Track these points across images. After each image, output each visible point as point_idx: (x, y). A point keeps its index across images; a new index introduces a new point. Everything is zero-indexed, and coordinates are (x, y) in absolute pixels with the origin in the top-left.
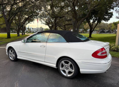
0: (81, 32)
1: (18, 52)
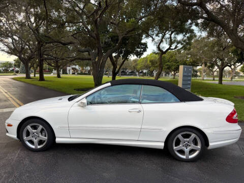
0: (87, 72)
1: (60, 128)
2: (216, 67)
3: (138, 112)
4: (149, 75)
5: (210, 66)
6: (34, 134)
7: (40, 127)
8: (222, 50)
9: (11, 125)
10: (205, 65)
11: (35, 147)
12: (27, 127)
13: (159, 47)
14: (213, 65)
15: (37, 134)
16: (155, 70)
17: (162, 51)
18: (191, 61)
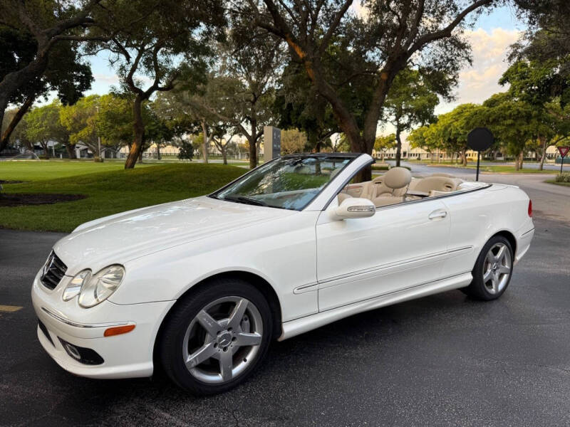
1: (295, 291)
2: (225, 136)
3: (443, 217)
4: (61, 156)
5: (214, 135)
6: (220, 336)
7: (242, 304)
8: (252, 99)
9: (131, 328)
10: (207, 132)
11: (224, 377)
12: (198, 316)
13: (132, 80)
14: (220, 133)
15: (230, 332)
16: (80, 142)
17: (140, 91)
18: (176, 122)
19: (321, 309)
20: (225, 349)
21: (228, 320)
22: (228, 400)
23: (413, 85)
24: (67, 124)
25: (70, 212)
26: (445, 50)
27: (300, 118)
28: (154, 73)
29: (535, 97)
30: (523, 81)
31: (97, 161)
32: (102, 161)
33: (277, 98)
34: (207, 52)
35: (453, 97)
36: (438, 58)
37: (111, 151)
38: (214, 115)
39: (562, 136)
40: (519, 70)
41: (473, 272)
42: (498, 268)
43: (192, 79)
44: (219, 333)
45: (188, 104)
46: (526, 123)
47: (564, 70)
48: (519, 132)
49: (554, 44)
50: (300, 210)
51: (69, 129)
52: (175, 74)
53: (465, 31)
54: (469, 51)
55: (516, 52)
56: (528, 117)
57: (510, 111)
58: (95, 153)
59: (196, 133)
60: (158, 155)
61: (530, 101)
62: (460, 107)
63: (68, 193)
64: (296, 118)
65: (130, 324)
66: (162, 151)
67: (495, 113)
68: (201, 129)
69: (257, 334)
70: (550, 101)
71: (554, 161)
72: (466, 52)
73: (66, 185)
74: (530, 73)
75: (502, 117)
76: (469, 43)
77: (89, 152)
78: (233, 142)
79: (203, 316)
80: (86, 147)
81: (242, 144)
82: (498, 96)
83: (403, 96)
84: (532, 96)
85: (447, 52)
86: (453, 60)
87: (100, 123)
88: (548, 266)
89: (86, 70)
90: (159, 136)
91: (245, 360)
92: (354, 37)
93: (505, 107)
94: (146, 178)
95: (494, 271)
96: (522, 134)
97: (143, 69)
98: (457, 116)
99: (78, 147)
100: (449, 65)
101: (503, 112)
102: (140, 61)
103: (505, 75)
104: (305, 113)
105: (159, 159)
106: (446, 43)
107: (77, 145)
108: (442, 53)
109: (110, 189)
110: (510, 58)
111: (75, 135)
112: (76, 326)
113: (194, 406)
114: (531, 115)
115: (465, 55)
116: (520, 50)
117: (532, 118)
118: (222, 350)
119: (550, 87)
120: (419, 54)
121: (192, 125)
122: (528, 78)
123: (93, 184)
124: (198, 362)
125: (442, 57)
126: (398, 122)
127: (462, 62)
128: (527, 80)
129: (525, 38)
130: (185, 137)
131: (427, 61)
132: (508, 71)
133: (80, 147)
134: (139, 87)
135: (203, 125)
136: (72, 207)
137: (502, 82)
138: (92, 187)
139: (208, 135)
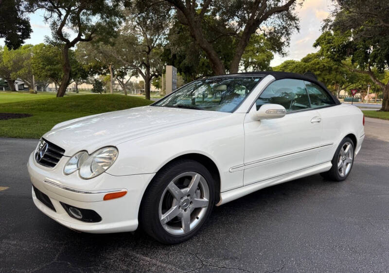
1: (231, 170)
2: (125, 77)
3: (319, 122)
4: (4, 89)
5: (118, 76)
6: (182, 201)
7: (197, 178)
8: (147, 50)
9: (123, 194)
10: (113, 73)
11: (185, 230)
12: (169, 185)
13: (61, 33)
14: (122, 75)
15: (189, 198)
16: (18, 79)
17: (67, 41)
18: (91, 66)
19: (245, 184)
20: (185, 210)
21: (188, 189)
22: (189, 246)
23: (256, 46)
24: (9, 65)
25: (23, 125)
26: (282, 21)
27: (181, 65)
28: (78, 29)
29: (336, 56)
30: (329, 45)
31: (33, 93)
32: (36, 93)
33: (165, 50)
34: (117, 14)
35: (286, 54)
36: (277, 26)
37: (41, 87)
38: (120, 61)
39: (350, 84)
40: (327, 37)
41: (332, 162)
42: (346, 159)
43: (105, 33)
44: (182, 198)
45: (101, 52)
46: (328, 74)
47: (357, 39)
48: (324, 79)
49: (352, 20)
50: (232, 112)
51: (10, 69)
52: (94, 29)
53: (295, 8)
54: (297, 22)
55: (327, 24)
56: (330, 70)
57: (318, 66)
58: (31, 87)
59: (105, 74)
60: (76, 90)
61: (333, 59)
62: (285, 62)
63: (17, 113)
64: (179, 65)
65: (123, 190)
66: (79, 87)
67: (309, 67)
68: (108, 71)
69: (205, 199)
70: (345, 59)
71: (343, 100)
72: (296, 23)
73: (14, 107)
74: (334, 40)
75: (314, 69)
76: (297, 17)
77: (25, 86)
78: (131, 82)
79: (172, 186)
80: (23, 83)
81: (137, 83)
82: (311, 55)
83: (250, 53)
84: (334, 55)
85: (283, 23)
86: (287, 28)
87: (34, 65)
88: (366, 161)
89: (26, 24)
90: (78, 76)
91: (198, 218)
92: (221, 8)
93: (315, 63)
94: (74, 103)
95: (343, 161)
96: (326, 81)
97: (70, 24)
98: (283, 68)
99: (17, 83)
100: (284, 31)
101: (314, 66)
102: (68, 18)
103: (317, 41)
104: (186, 61)
105: (77, 92)
106: (283, 16)
107: (16, 81)
108: (280, 23)
109: (48, 111)
110: (323, 29)
111: (14, 73)
112: (79, 192)
113: (166, 252)
114: (331, 68)
115: (295, 25)
116: (330, 24)
117: (332, 71)
118: (183, 210)
119: (346, 50)
120: (264, 23)
121: (102, 68)
122: (332, 43)
123: (35, 107)
124: (169, 220)
125: (279, 26)
126: (246, 70)
127: (293, 29)
128: (331, 44)
129: (333, 16)
130: (96, 77)
131: (270, 28)
132: (320, 38)
133: (18, 83)
134: (66, 38)
135: (110, 68)
136: (23, 122)
137: (315, 46)
138: (34, 109)
139: (114, 76)
